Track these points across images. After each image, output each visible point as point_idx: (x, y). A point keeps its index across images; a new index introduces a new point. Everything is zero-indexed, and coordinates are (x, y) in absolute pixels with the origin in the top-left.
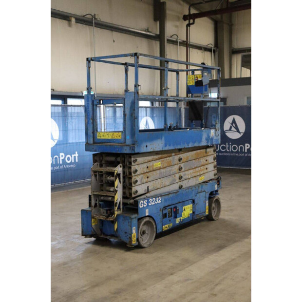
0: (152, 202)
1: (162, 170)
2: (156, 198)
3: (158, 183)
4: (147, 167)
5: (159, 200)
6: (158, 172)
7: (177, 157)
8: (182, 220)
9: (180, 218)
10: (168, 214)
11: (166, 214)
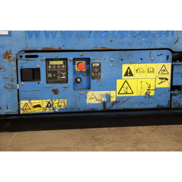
8: (113, 99)
9: (104, 92)
10: (48, 72)
11: (38, 70)
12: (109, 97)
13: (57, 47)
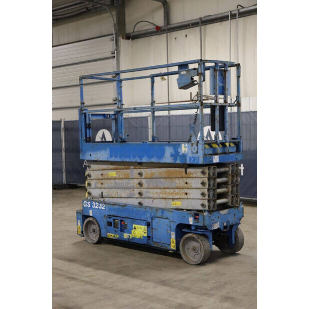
0: (96, 205)
1: (117, 181)
2: (99, 203)
3: (113, 192)
4: (102, 175)
5: (102, 206)
6: (113, 181)
7: (136, 172)
8: (131, 238)
9: (128, 234)
10: (114, 224)
11: (111, 223)
12: (129, 236)
13: (116, 215)
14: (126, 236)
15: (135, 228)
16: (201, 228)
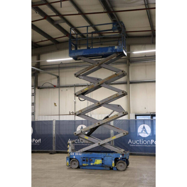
0: (77, 154)
5: (80, 154)
8: (94, 164)
11: (84, 160)
13: (87, 157)
14: (92, 164)
15: (96, 161)
16: (124, 158)
